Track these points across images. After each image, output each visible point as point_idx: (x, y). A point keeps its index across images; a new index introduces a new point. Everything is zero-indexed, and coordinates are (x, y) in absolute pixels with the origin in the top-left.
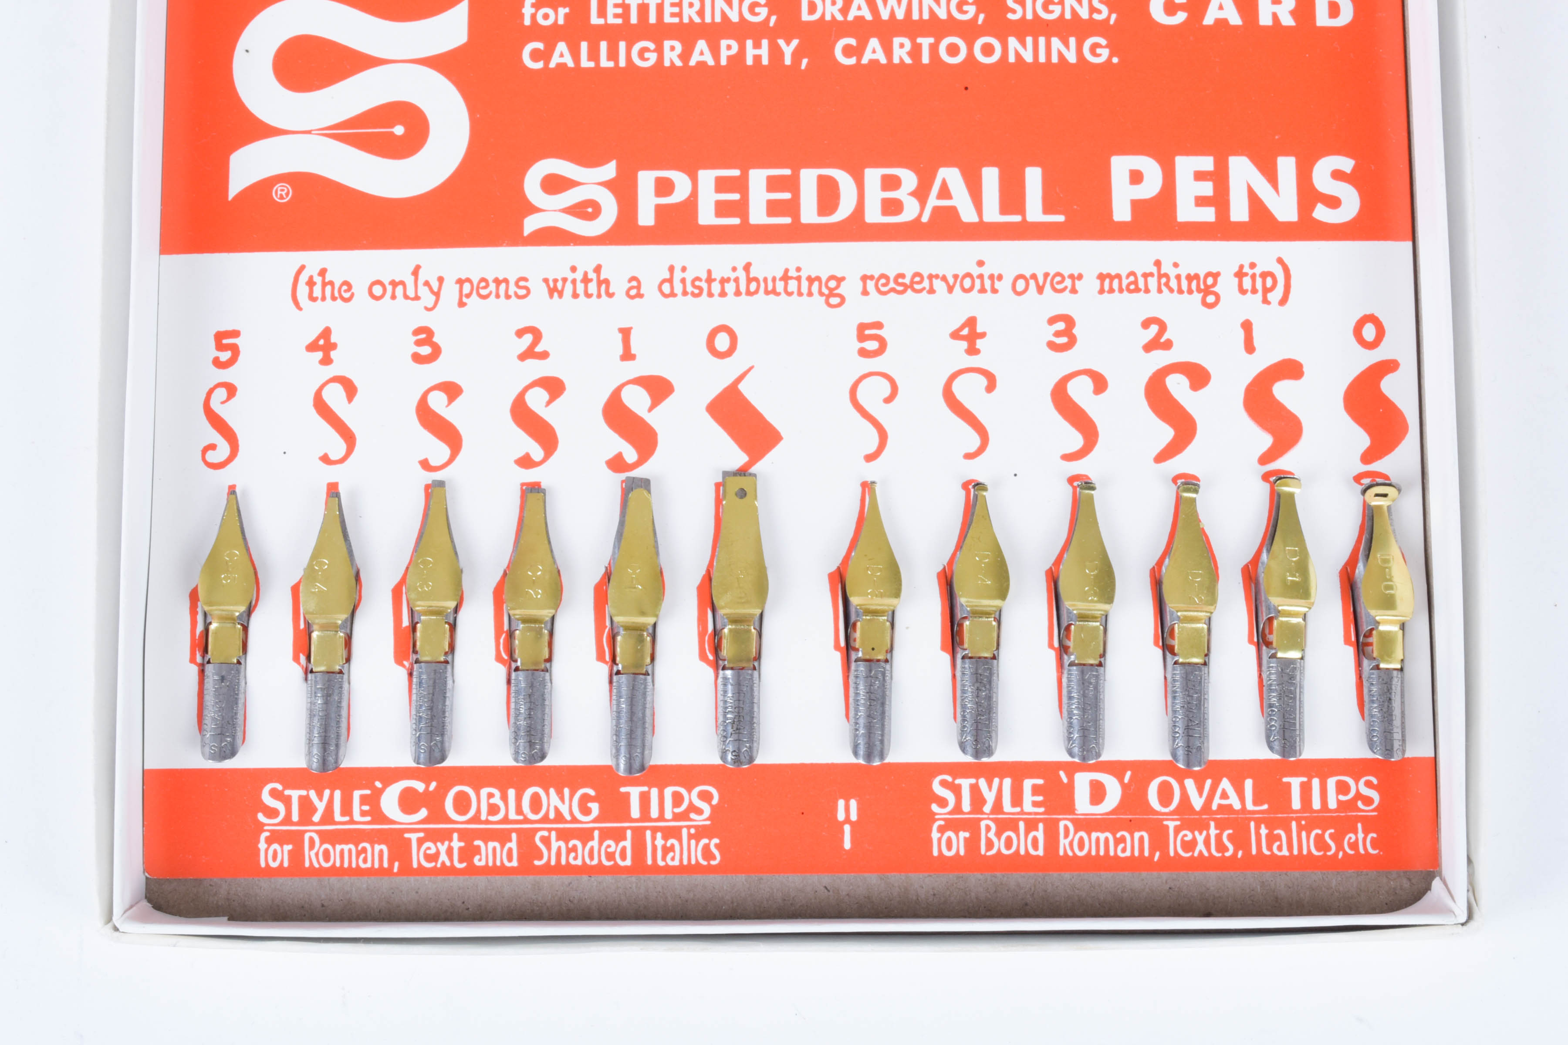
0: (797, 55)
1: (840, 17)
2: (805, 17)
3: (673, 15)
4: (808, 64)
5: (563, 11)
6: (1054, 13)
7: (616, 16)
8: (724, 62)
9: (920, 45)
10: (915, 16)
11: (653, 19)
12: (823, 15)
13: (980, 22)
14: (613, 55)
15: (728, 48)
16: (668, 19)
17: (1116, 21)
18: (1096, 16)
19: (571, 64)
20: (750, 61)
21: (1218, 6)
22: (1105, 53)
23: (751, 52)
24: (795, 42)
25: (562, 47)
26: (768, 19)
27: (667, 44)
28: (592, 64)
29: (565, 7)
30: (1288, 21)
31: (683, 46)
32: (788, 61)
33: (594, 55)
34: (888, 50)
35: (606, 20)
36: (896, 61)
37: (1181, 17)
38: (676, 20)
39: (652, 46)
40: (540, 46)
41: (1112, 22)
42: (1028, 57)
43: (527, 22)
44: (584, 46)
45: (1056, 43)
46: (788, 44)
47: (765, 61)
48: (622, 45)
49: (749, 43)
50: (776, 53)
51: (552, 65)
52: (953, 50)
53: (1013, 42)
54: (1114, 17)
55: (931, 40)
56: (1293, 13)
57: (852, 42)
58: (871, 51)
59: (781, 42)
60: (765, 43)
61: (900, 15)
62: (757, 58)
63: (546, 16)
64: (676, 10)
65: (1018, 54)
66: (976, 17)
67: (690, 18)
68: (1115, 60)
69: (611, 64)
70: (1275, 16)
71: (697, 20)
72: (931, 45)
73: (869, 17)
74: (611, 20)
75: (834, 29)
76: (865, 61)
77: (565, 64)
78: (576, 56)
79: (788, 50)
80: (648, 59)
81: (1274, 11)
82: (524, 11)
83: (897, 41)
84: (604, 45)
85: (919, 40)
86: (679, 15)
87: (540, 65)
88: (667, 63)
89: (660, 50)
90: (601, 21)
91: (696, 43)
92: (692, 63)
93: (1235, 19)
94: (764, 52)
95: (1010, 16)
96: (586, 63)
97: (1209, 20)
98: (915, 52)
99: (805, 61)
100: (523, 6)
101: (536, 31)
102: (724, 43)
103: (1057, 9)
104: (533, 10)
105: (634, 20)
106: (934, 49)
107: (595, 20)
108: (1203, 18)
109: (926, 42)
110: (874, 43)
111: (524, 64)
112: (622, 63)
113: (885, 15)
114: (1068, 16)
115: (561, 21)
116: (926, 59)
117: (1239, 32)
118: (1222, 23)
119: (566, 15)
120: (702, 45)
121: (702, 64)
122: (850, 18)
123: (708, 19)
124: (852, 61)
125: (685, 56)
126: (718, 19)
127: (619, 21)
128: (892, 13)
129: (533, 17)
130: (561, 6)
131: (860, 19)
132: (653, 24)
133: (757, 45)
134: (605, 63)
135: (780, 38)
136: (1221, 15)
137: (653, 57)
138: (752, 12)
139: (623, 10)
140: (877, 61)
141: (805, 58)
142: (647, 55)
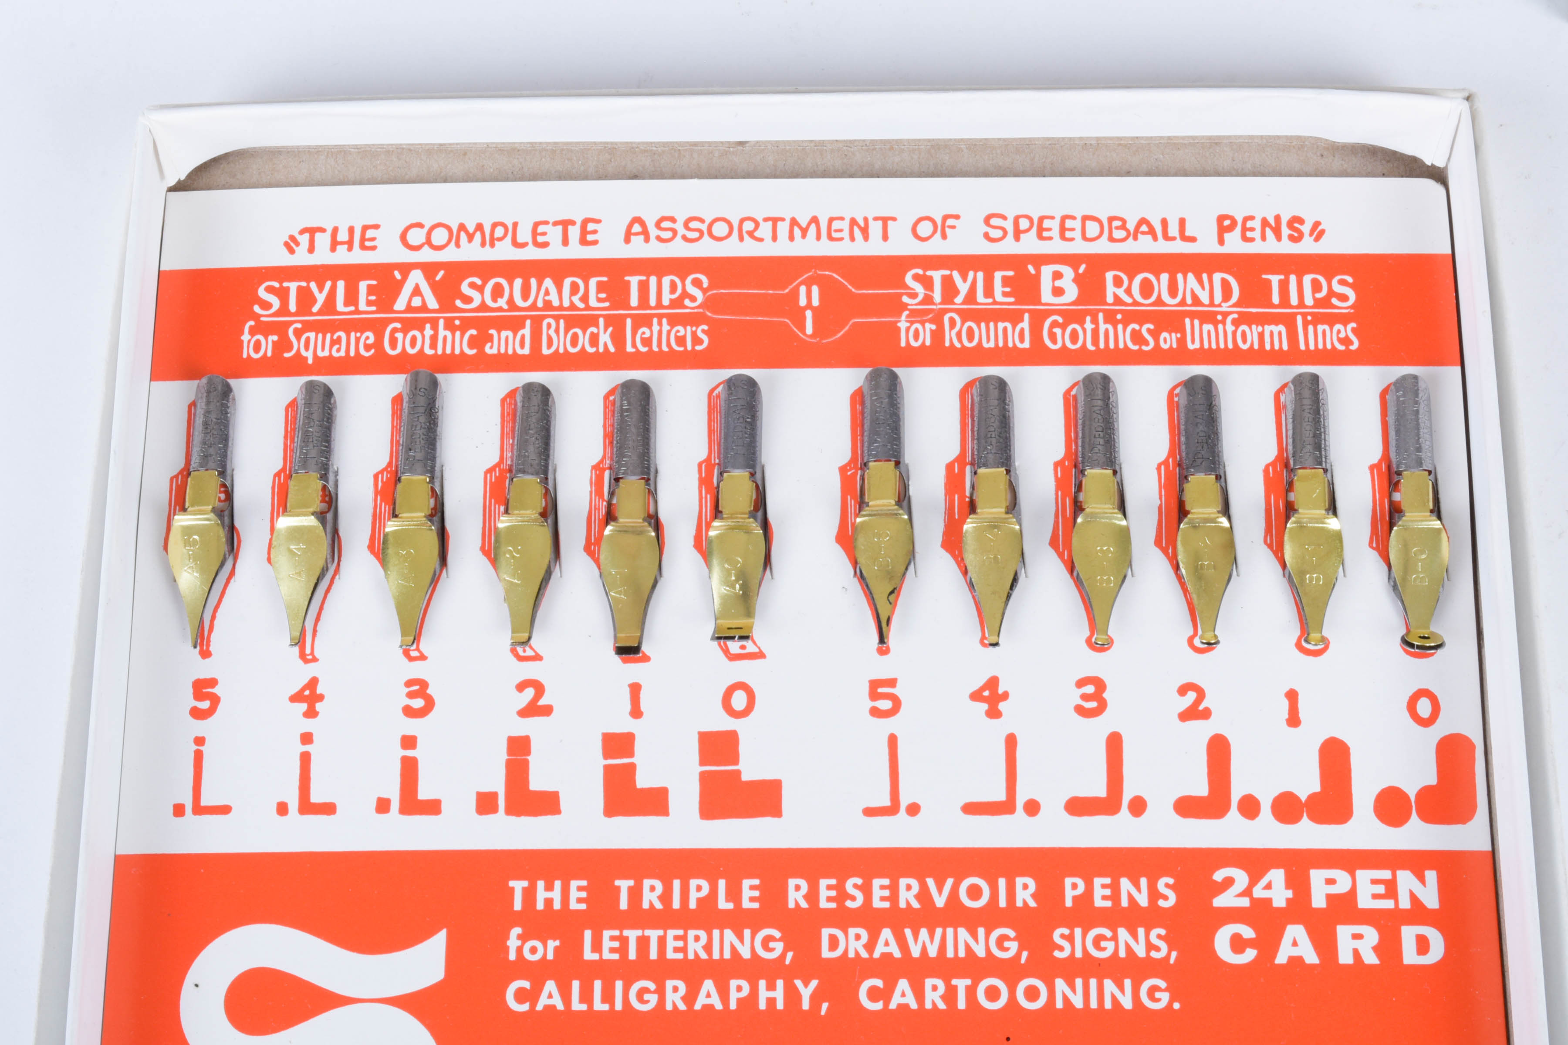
0: (816, 999)
1: (864, 954)
2: (826, 953)
3: (676, 950)
4: (828, 1009)
5: (552, 944)
6: (1107, 951)
7: (612, 950)
8: (733, 1006)
9: (956, 987)
10: (950, 954)
11: (653, 955)
12: (846, 951)
13: (1023, 961)
14: (608, 997)
15: (738, 989)
16: (671, 955)
17: (1177, 959)
18: (1154, 954)
19: (560, 1006)
20: (762, 1005)
21: (1291, 942)
22: (1164, 998)
23: (764, 994)
24: (814, 983)
25: (550, 986)
26: (783, 956)
27: (670, 984)
28: (584, 1007)
29: (555, 940)
30: (1370, 958)
31: (687, 987)
32: (806, 1005)
33: (586, 996)
34: (919, 995)
35: (601, 956)
36: (928, 1005)
37: (1250, 955)
38: (680, 956)
39: (652, 986)
40: (526, 984)
41: (1172, 961)
42: (1078, 1002)
43: (512, 956)
44: (576, 985)
45: (1109, 986)
46: (806, 985)
47: (780, 1005)
48: (619, 985)
49: (762, 984)
50: (792, 995)
51: (539, 1007)
52: (993, 994)
53: (1060, 985)
54: (1174, 955)
55: (968, 982)
56: (1375, 949)
57: (879, 983)
58: (900, 994)
59: (798, 983)
60: (780, 983)
61: (933, 952)
62: (771, 1002)
63: (533, 950)
64: (680, 944)
65: (1066, 999)
66: (1018, 955)
67: (696, 954)
68: (1177, 1006)
69: (606, 1007)
70: (1356, 953)
71: (704, 956)
72: (968, 988)
73: (897, 954)
74: (607, 955)
75: (858, 968)
76: (893, 1006)
77: (554, 1007)
78: (566, 997)
79: (806, 992)
80: (647, 1002)
81: (1355, 947)
82: (509, 943)
83: (929, 982)
84: (598, 985)
85: (955, 982)
86: (684, 950)
87: (525, 1007)
88: (669, 1007)
89: (661, 991)
90: (596, 957)
91: (702, 983)
92: (698, 1006)
93: (1311, 957)
94: (779, 994)
95: (1057, 954)
96: (577, 1006)
97: (1281, 958)
98: (950, 995)
99: (825, 1006)
100: (508, 938)
101: (522, 968)
102: (734, 983)
103: (1110, 946)
104: (519, 943)
105: (632, 955)
106: (971, 992)
107: (589, 955)
108: (1274, 956)
109: (962, 984)
110: (903, 984)
111: (508, 1006)
112: (619, 1006)
113: (916, 952)
114: (1122, 954)
115: (550, 956)
116: (962, 1004)
117: (1316, 972)
118: (1296, 962)
119: (556, 949)
120: (708, 985)
121: (708, 1008)
122: (877, 955)
123: (716, 955)
124: (878, 1006)
125: (690, 998)
126: (727, 955)
127: (616, 956)
128: (924, 950)
129: (519, 950)
130: (551, 939)
131: (887, 956)
132: (654, 961)
133: (771, 987)
134: (599, 1006)
135: (797, 978)
136: (1295, 952)
137: (653, 999)
138: (767, 948)
139: (621, 944)
140: (907, 1006)
141: (826, 1002)
142: (646, 997)
